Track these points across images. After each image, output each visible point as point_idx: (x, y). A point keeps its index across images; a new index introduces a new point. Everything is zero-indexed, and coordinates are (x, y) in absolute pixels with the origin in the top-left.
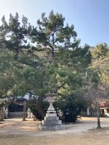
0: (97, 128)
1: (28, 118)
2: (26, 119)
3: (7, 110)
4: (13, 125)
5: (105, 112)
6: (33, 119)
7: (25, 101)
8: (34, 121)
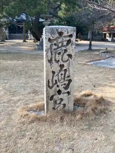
0: (88, 50)
1: (29, 40)
2: (26, 41)
3: (7, 31)
4: (12, 45)
5: (107, 36)
6: (33, 41)
7: (24, 22)
8: (34, 43)
